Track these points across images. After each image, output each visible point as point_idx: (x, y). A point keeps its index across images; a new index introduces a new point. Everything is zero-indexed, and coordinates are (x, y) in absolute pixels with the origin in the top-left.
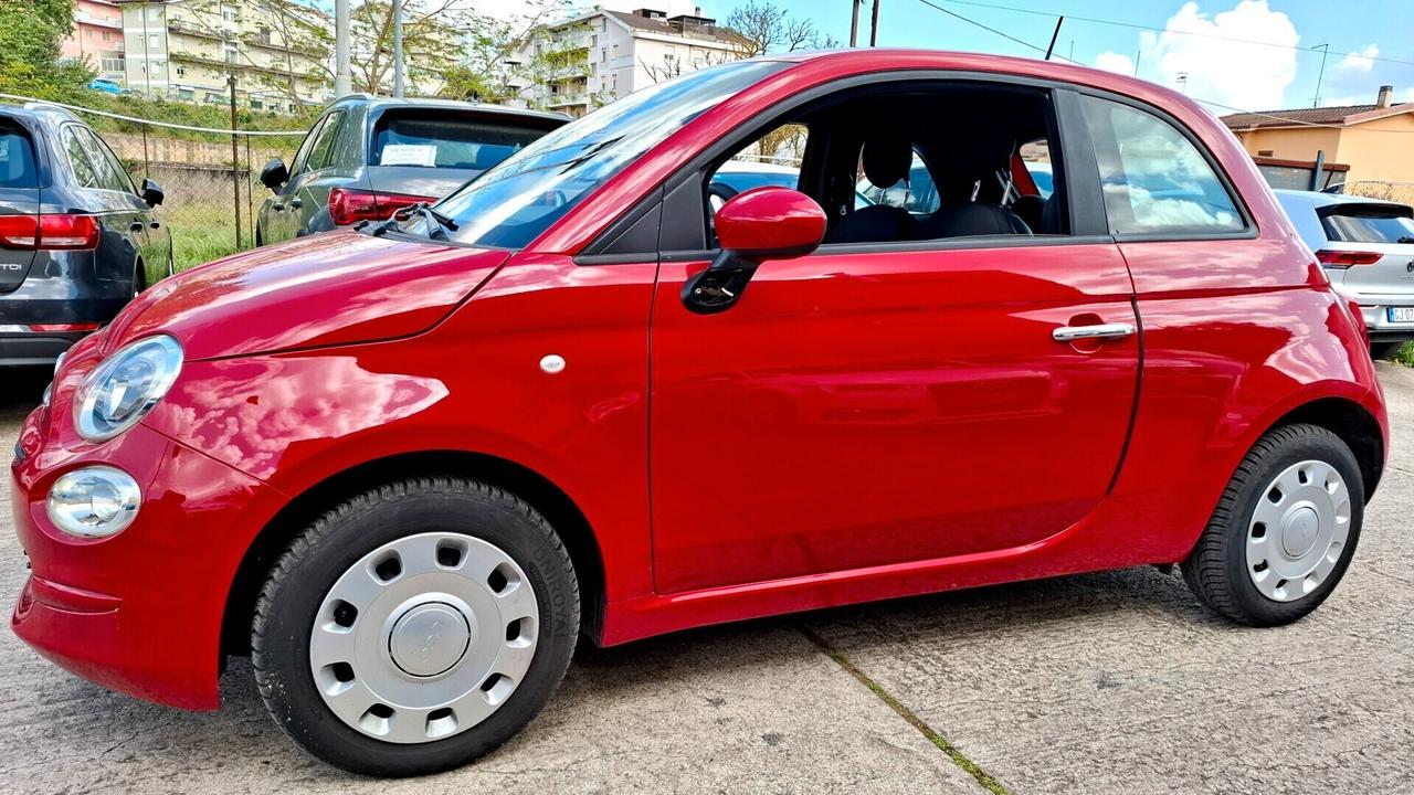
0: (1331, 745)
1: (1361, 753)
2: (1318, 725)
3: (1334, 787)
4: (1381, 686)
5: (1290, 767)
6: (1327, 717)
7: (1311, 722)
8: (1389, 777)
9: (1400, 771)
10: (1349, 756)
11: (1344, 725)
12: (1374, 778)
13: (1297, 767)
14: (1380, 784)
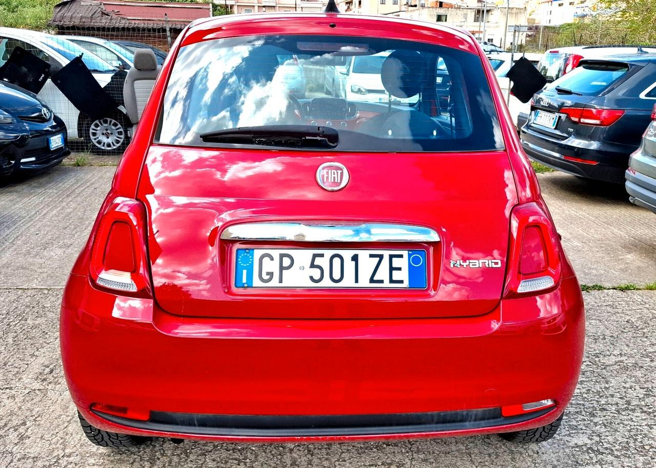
0: (41, 360)
1: (28, 364)
2: (51, 367)
3: (31, 344)
4: (34, 413)
5: (51, 342)
6: (50, 374)
7: (55, 366)
8: (13, 360)
9: (9, 366)
10: (32, 360)
11: (41, 373)
12: (18, 356)
13: (48, 344)
14: (15, 355)
